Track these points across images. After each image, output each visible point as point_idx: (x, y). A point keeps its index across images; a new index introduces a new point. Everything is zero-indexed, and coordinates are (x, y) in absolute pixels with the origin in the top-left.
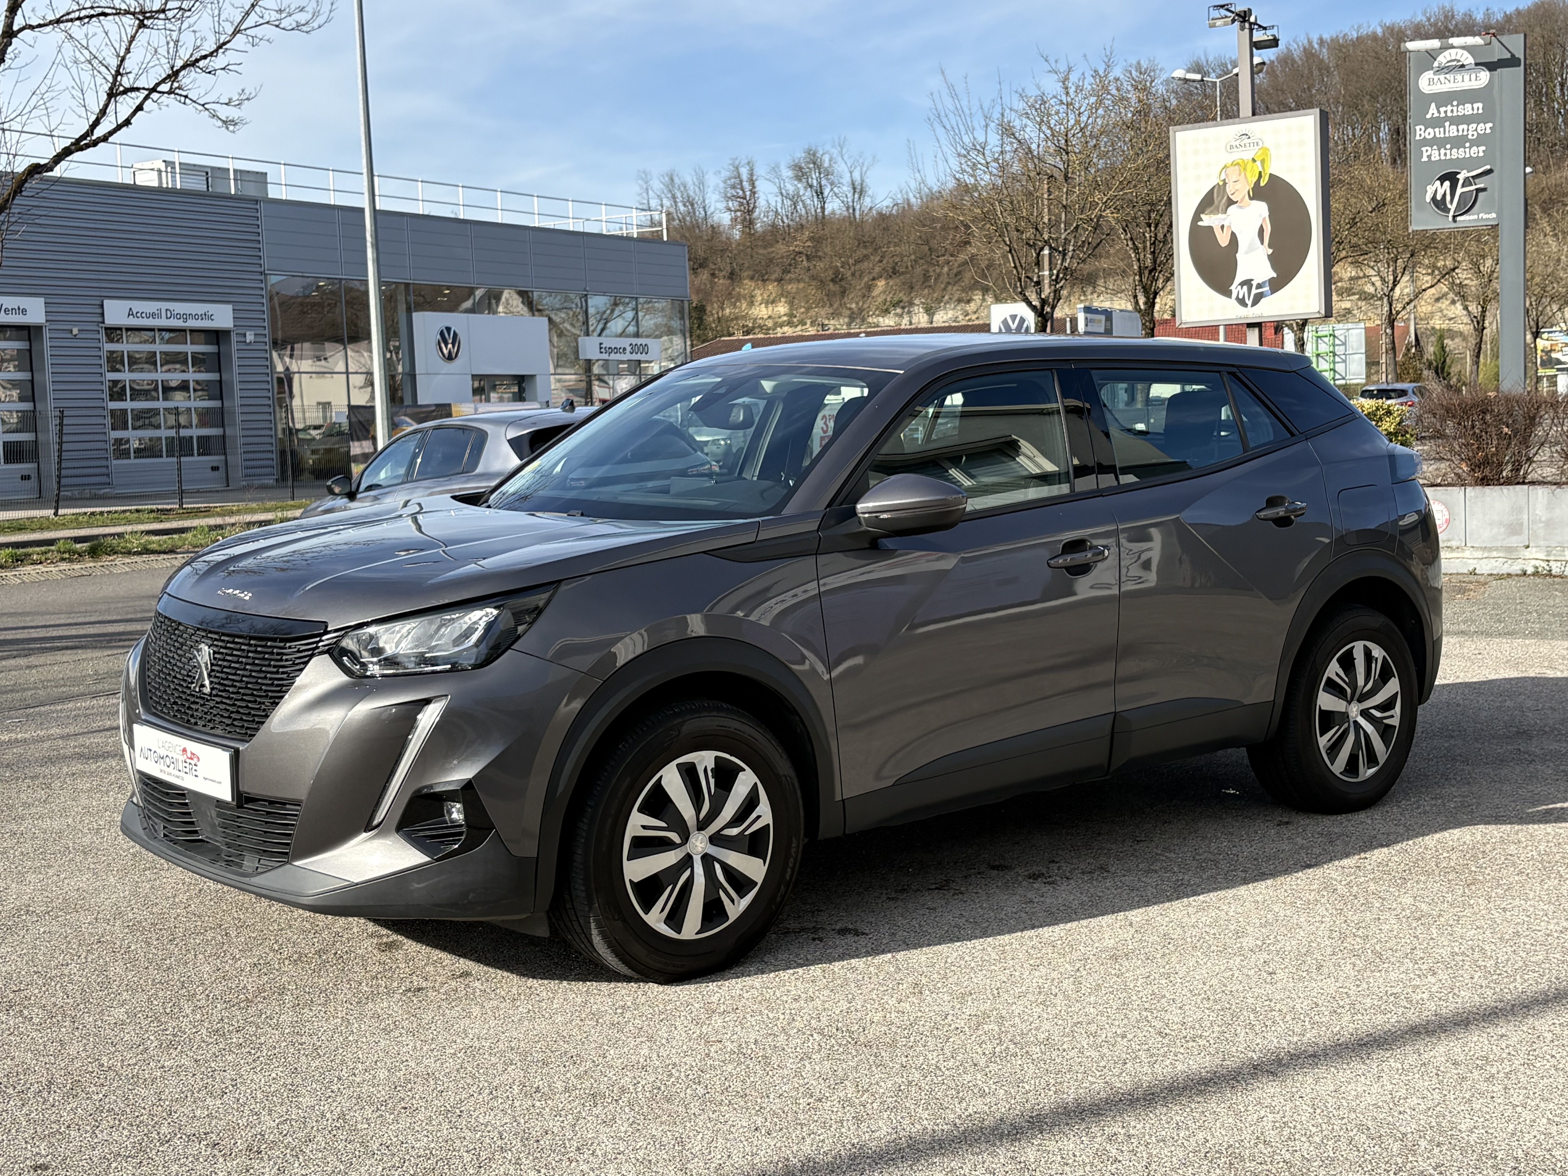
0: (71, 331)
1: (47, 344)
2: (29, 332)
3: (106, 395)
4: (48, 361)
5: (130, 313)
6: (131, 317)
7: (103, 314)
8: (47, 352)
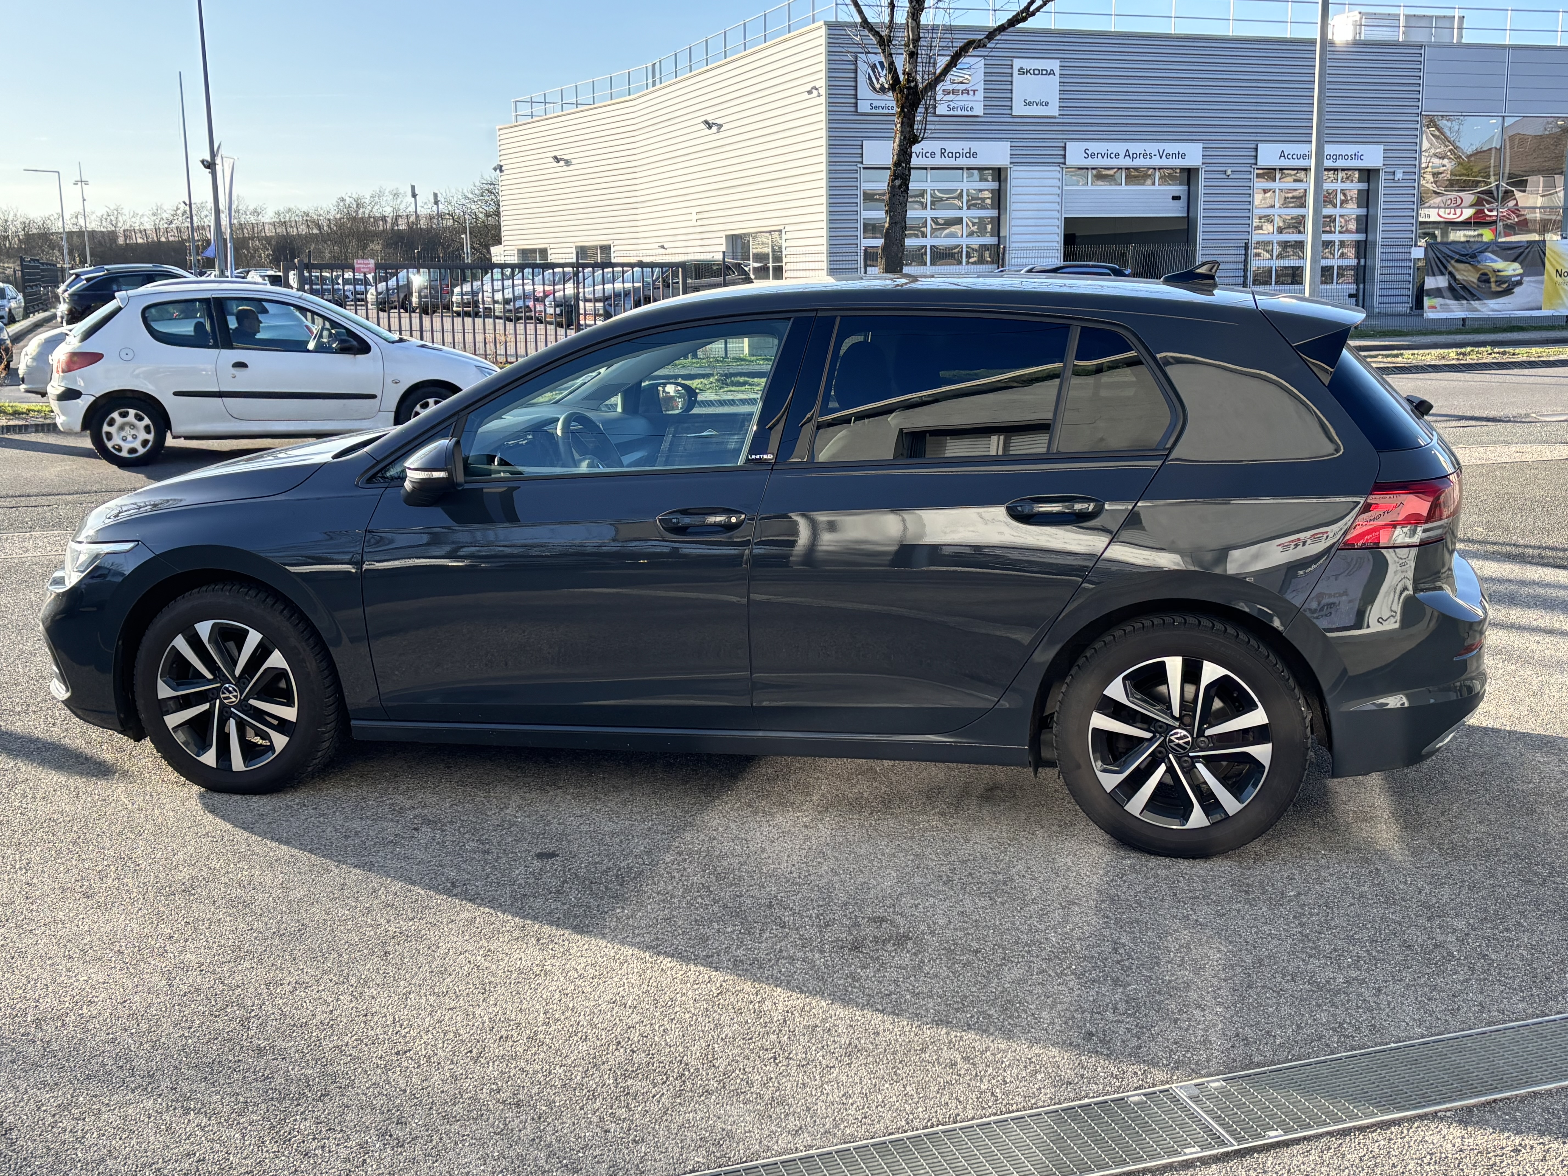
0: (1225, 173)
1: (1202, 183)
2: (1189, 175)
4: (1201, 199)
5: (1282, 155)
6: (1283, 158)
7: (1256, 157)
8: (1201, 190)
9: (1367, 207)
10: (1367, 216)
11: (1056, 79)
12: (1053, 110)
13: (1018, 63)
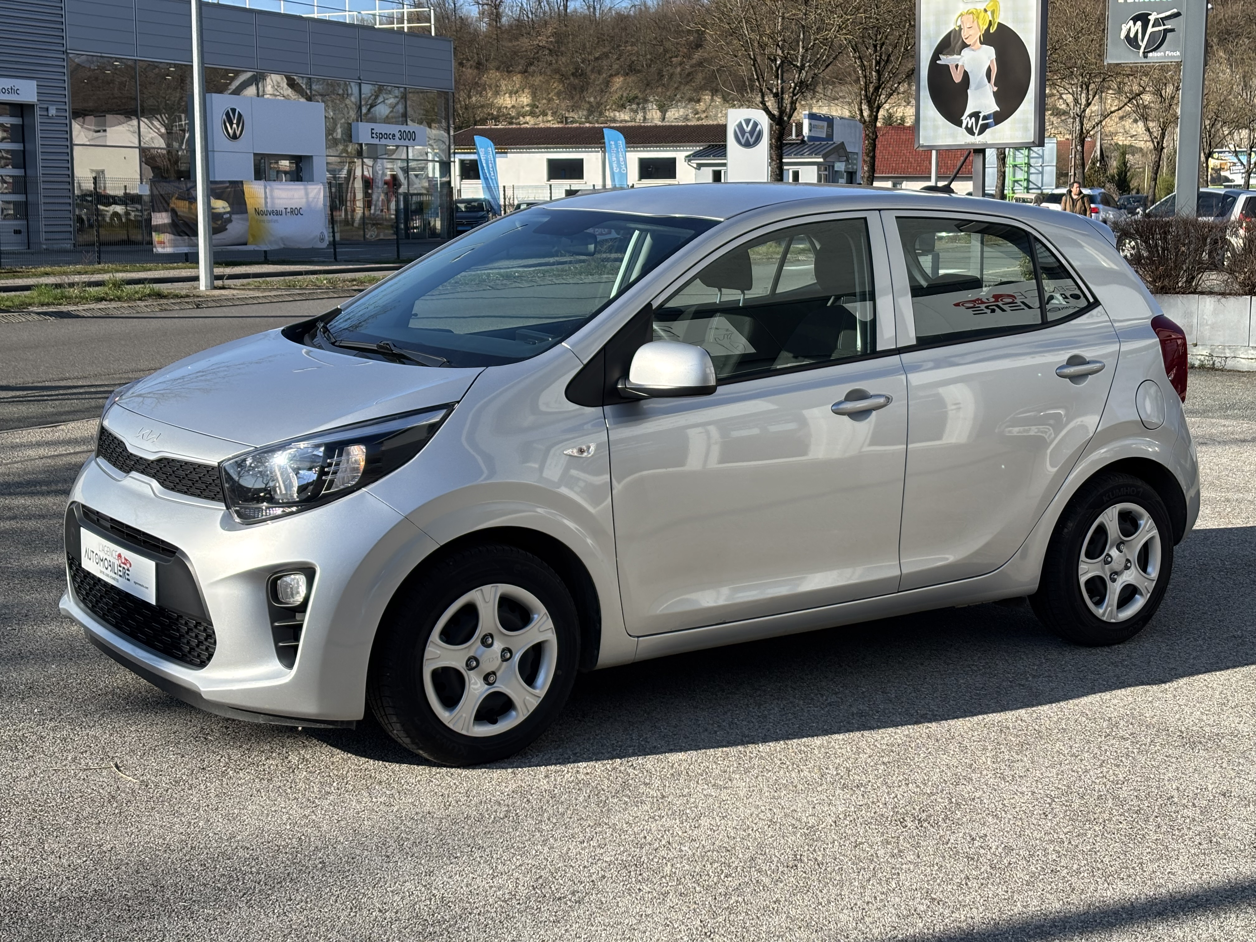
9: (24, 142)
10: (24, 152)
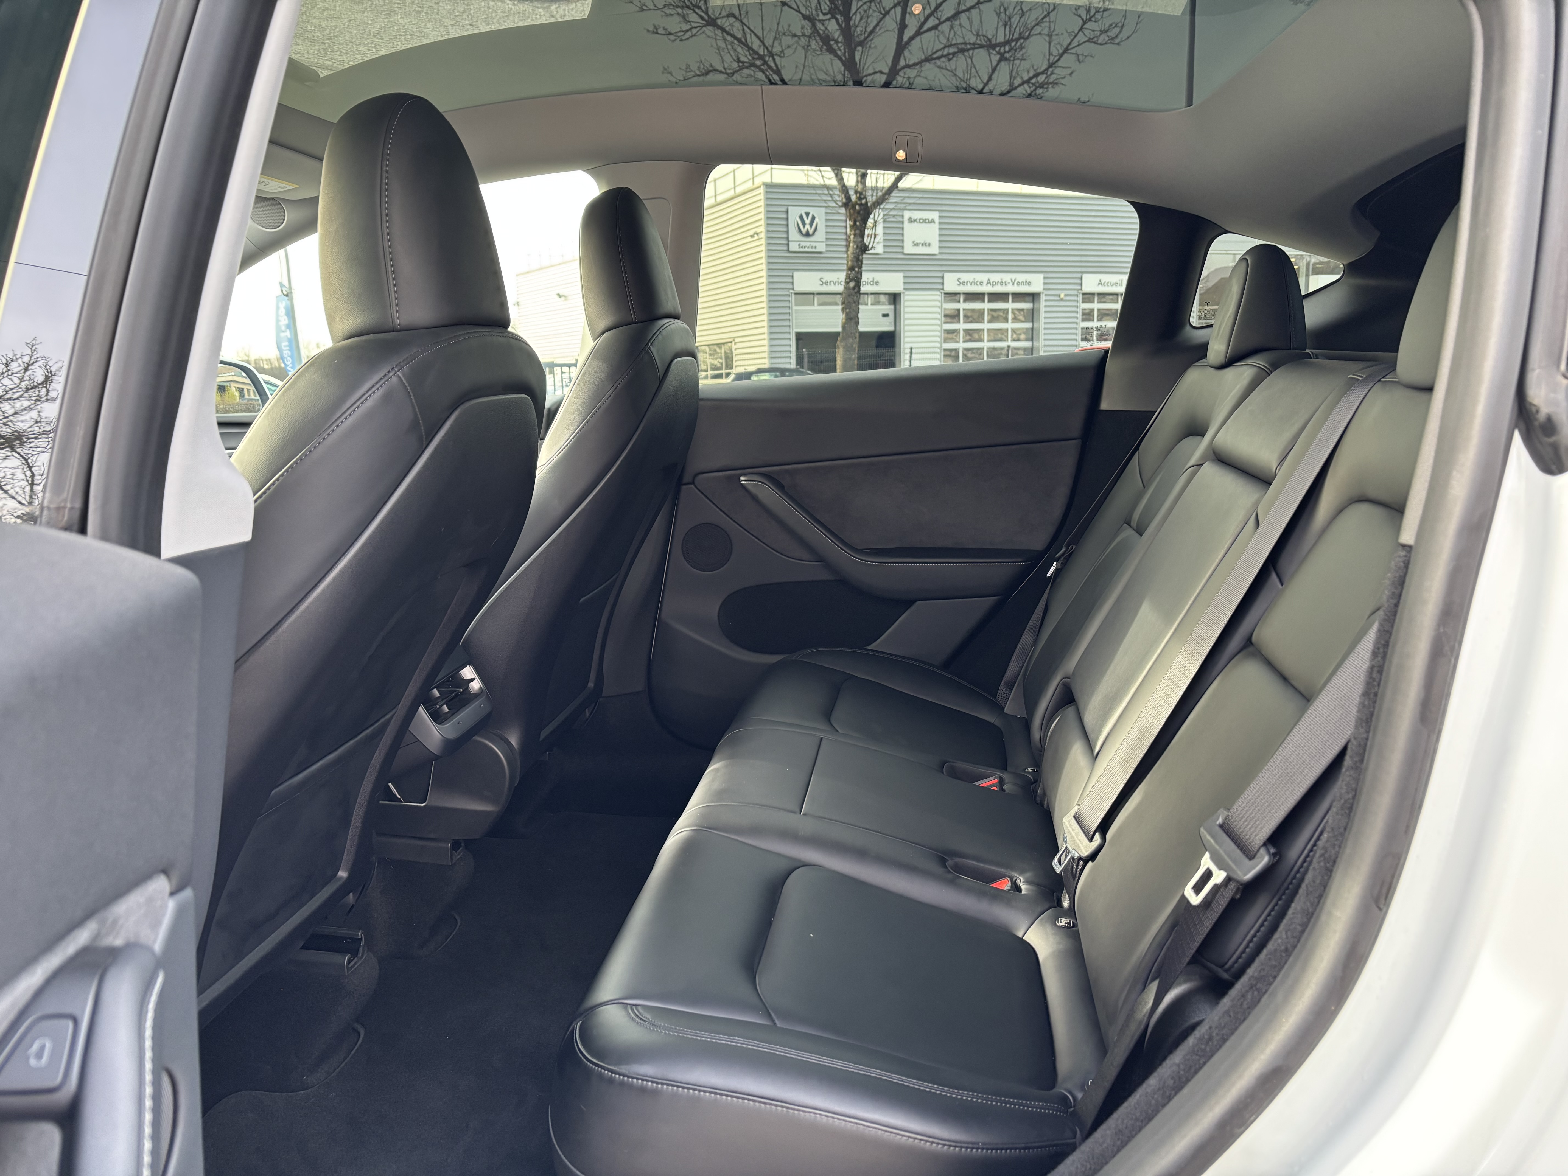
0: (1059, 296)
1: (1043, 303)
2: (1033, 297)
3: (1079, 337)
4: (1042, 315)
5: (1100, 283)
6: (1100, 285)
7: (1081, 284)
8: (1043, 309)
11: (936, 226)
12: (934, 249)
13: (907, 214)
